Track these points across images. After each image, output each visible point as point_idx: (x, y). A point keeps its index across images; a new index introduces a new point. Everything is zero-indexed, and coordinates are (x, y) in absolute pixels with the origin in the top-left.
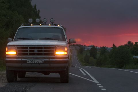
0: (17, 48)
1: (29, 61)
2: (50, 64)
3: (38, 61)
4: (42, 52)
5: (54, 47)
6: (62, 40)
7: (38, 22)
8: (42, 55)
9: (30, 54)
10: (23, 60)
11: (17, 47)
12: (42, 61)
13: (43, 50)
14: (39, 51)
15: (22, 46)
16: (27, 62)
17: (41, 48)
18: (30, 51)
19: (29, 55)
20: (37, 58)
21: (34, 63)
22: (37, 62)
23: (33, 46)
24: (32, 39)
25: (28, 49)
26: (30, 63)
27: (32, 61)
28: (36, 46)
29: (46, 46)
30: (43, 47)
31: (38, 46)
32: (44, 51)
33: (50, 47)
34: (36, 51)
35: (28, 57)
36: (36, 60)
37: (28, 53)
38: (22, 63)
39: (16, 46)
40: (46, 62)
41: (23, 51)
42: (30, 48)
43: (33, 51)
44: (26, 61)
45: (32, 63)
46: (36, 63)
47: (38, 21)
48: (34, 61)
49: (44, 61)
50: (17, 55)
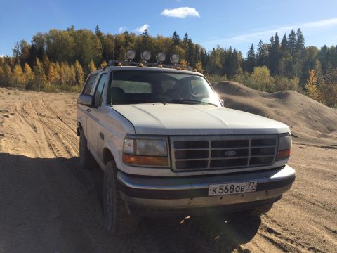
0: (172, 146)
2: (268, 191)
3: (243, 187)
4: (247, 154)
8: (246, 163)
9: (215, 164)
11: (172, 139)
12: (252, 184)
13: (250, 148)
14: (239, 153)
16: (210, 193)
17: (245, 143)
18: (213, 154)
19: (211, 166)
21: (229, 193)
22: (238, 189)
25: (210, 149)
26: (218, 194)
27: (224, 188)
28: (232, 138)
29: (257, 137)
30: (250, 138)
32: (253, 152)
34: (231, 153)
36: (236, 185)
37: (206, 162)
38: (191, 198)
39: (169, 136)
41: (189, 154)
42: (214, 144)
43: (223, 153)
45: (224, 193)
46: (234, 192)
48: (229, 188)
49: (256, 184)
50: (171, 168)
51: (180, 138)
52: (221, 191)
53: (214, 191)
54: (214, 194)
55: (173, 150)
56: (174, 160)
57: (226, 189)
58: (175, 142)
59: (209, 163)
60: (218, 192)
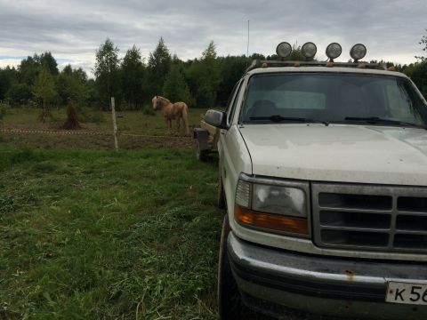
0: (316, 199)
1: (402, 293)
11: (317, 189)
16: (390, 298)
18: (402, 221)
19: (396, 243)
25: (394, 211)
26: (407, 301)
39: (310, 182)
42: (404, 202)
44: (381, 290)
45: (420, 302)
50: (312, 239)
51: (332, 189)
52: (415, 297)
53: (398, 294)
54: (399, 301)
55: (318, 208)
56: (319, 226)
57: (425, 293)
58: (321, 194)
59: (391, 239)
60: (407, 298)
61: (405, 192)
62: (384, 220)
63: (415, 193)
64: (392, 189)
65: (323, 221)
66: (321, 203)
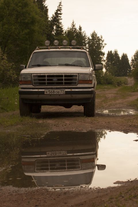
1: (47, 92)
2: (72, 95)
3: (58, 92)
4: (63, 80)
5: (76, 74)
6: (85, 67)
7: (56, 45)
8: (63, 84)
9: (49, 84)
10: (39, 90)
11: (33, 75)
12: (62, 91)
13: (64, 78)
14: (58, 80)
15: (39, 74)
16: (45, 93)
17: (62, 76)
18: (48, 80)
19: (47, 84)
20: (57, 88)
21: (53, 94)
22: (56, 92)
23: (52, 74)
24: (50, 66)
25: (46, 78)
26: (48, 94)
27: (50, 91)
28: (55, 74)
29: (67, 74)
30: (63, 74)
31: (57, 74)
32: (65, 80)
33: (72, 74)
34: (55, 79)
35: (45, 87)
36: (55, 90)
37: (45, 83)
38: (39, 94)
39: (32, 74)
40: (67, 93)
41: (40, 80)
42: (48, 76)
43: (52, 80)
44: (44, 92)
45: (50, 94)
46: (55, 94)
47: (56, 43)
48: (53, 92)
49: (64, 91)
50: (32, 85)
51: (35, 75)
52: (49, 93)
54: (47, 94)
55: (33, 78)
56: (33, 82)
57: (51, 92)
58: (33, 76)
59: (46, 83)
60: (48, 93)
61: (48, 74)
62: (45, 80)
63: (50, 74)
64: (46, 74)
65: (34, 81)
66: (34, 77)
